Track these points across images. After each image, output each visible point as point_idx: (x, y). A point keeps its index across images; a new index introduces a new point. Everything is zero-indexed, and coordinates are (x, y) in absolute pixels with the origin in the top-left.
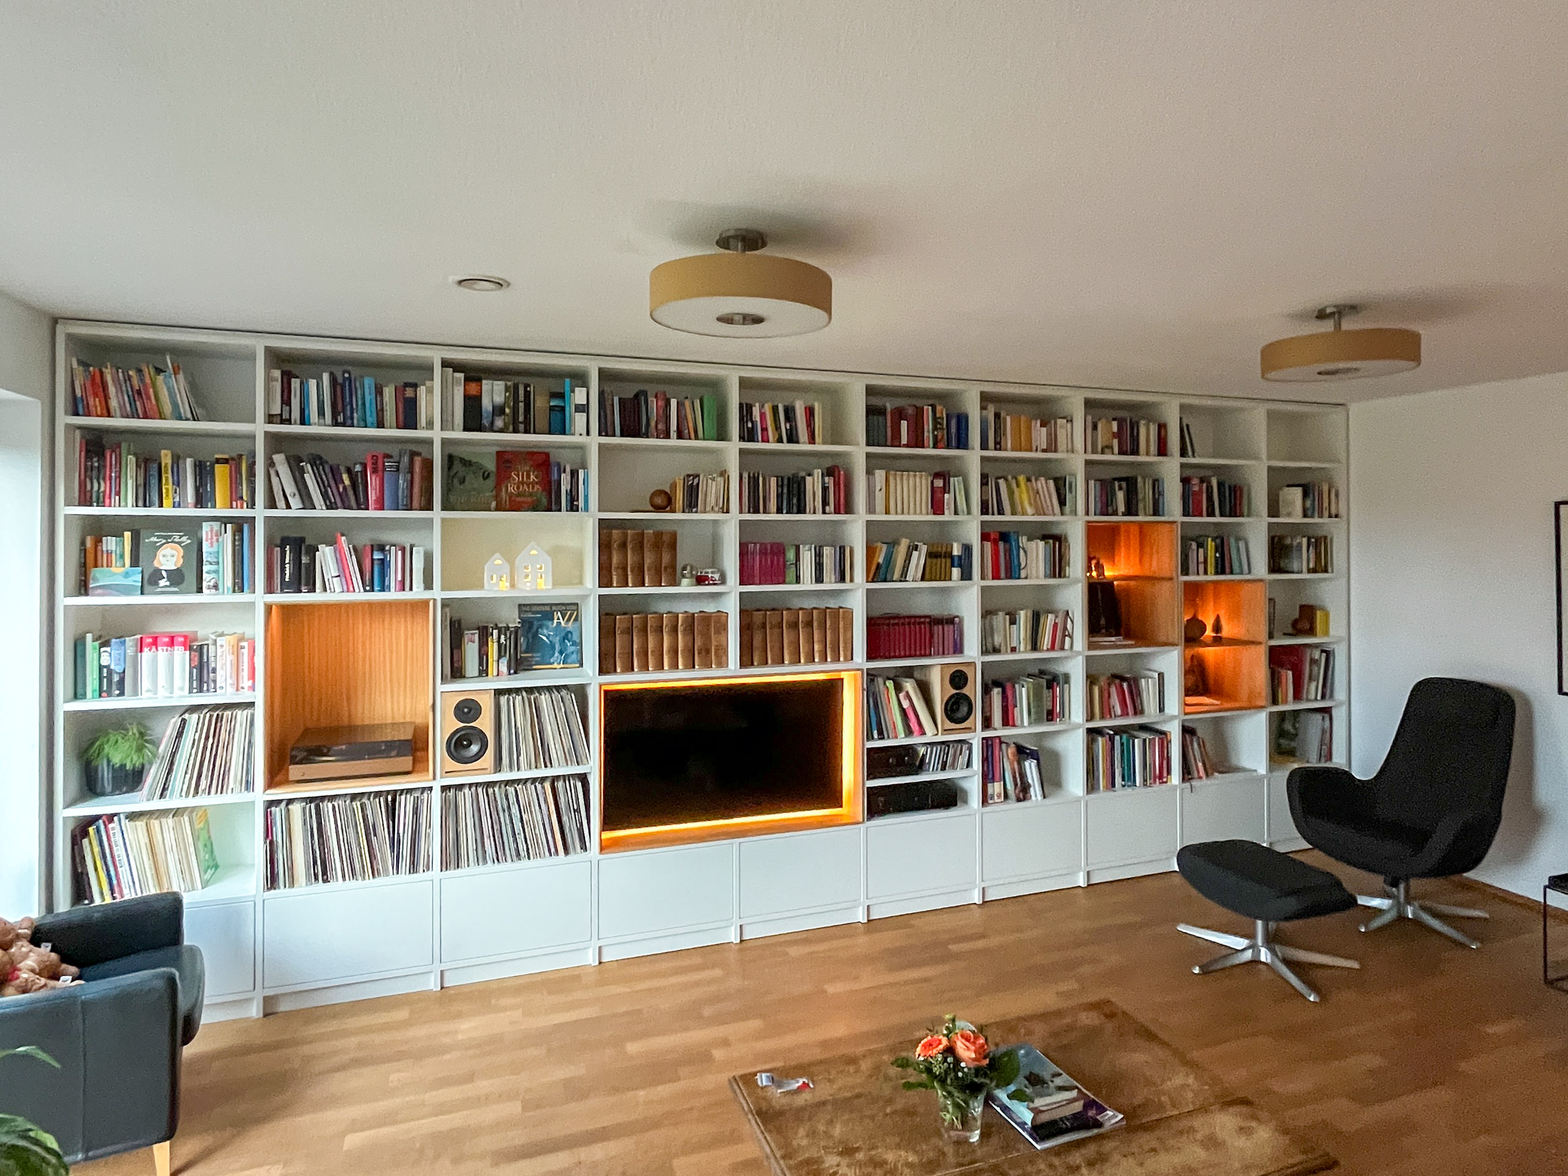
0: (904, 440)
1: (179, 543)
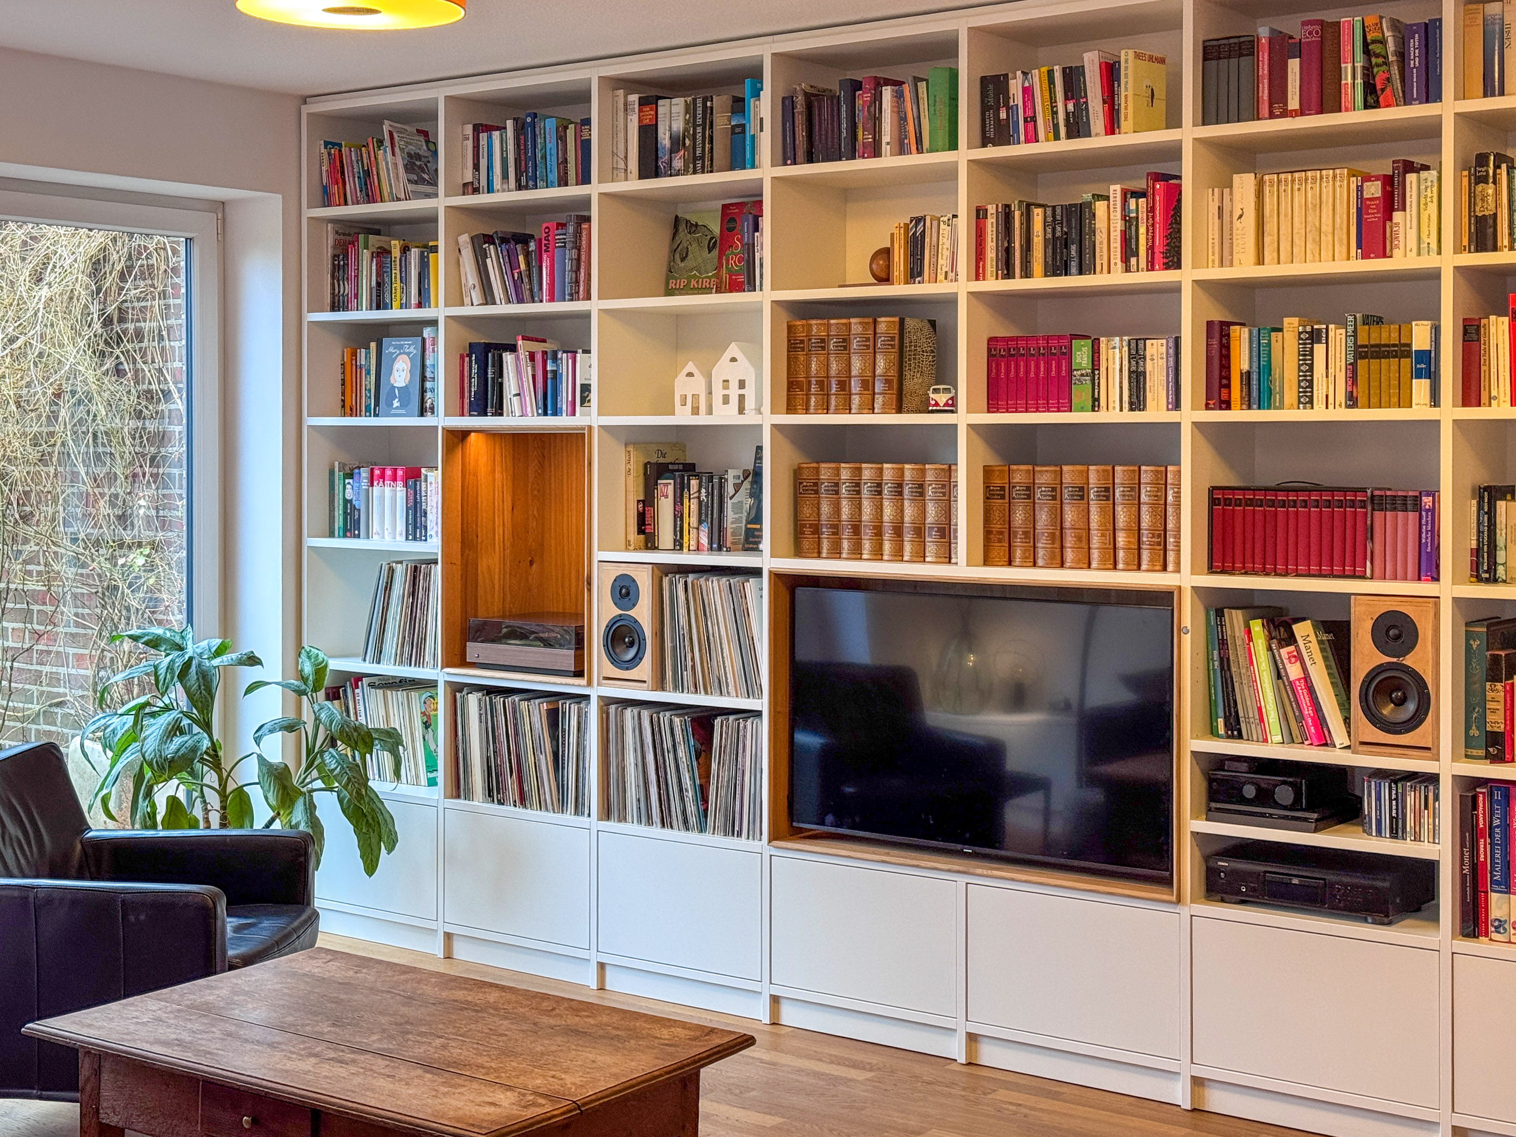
0: (1294, 103)
1: (408, 354)
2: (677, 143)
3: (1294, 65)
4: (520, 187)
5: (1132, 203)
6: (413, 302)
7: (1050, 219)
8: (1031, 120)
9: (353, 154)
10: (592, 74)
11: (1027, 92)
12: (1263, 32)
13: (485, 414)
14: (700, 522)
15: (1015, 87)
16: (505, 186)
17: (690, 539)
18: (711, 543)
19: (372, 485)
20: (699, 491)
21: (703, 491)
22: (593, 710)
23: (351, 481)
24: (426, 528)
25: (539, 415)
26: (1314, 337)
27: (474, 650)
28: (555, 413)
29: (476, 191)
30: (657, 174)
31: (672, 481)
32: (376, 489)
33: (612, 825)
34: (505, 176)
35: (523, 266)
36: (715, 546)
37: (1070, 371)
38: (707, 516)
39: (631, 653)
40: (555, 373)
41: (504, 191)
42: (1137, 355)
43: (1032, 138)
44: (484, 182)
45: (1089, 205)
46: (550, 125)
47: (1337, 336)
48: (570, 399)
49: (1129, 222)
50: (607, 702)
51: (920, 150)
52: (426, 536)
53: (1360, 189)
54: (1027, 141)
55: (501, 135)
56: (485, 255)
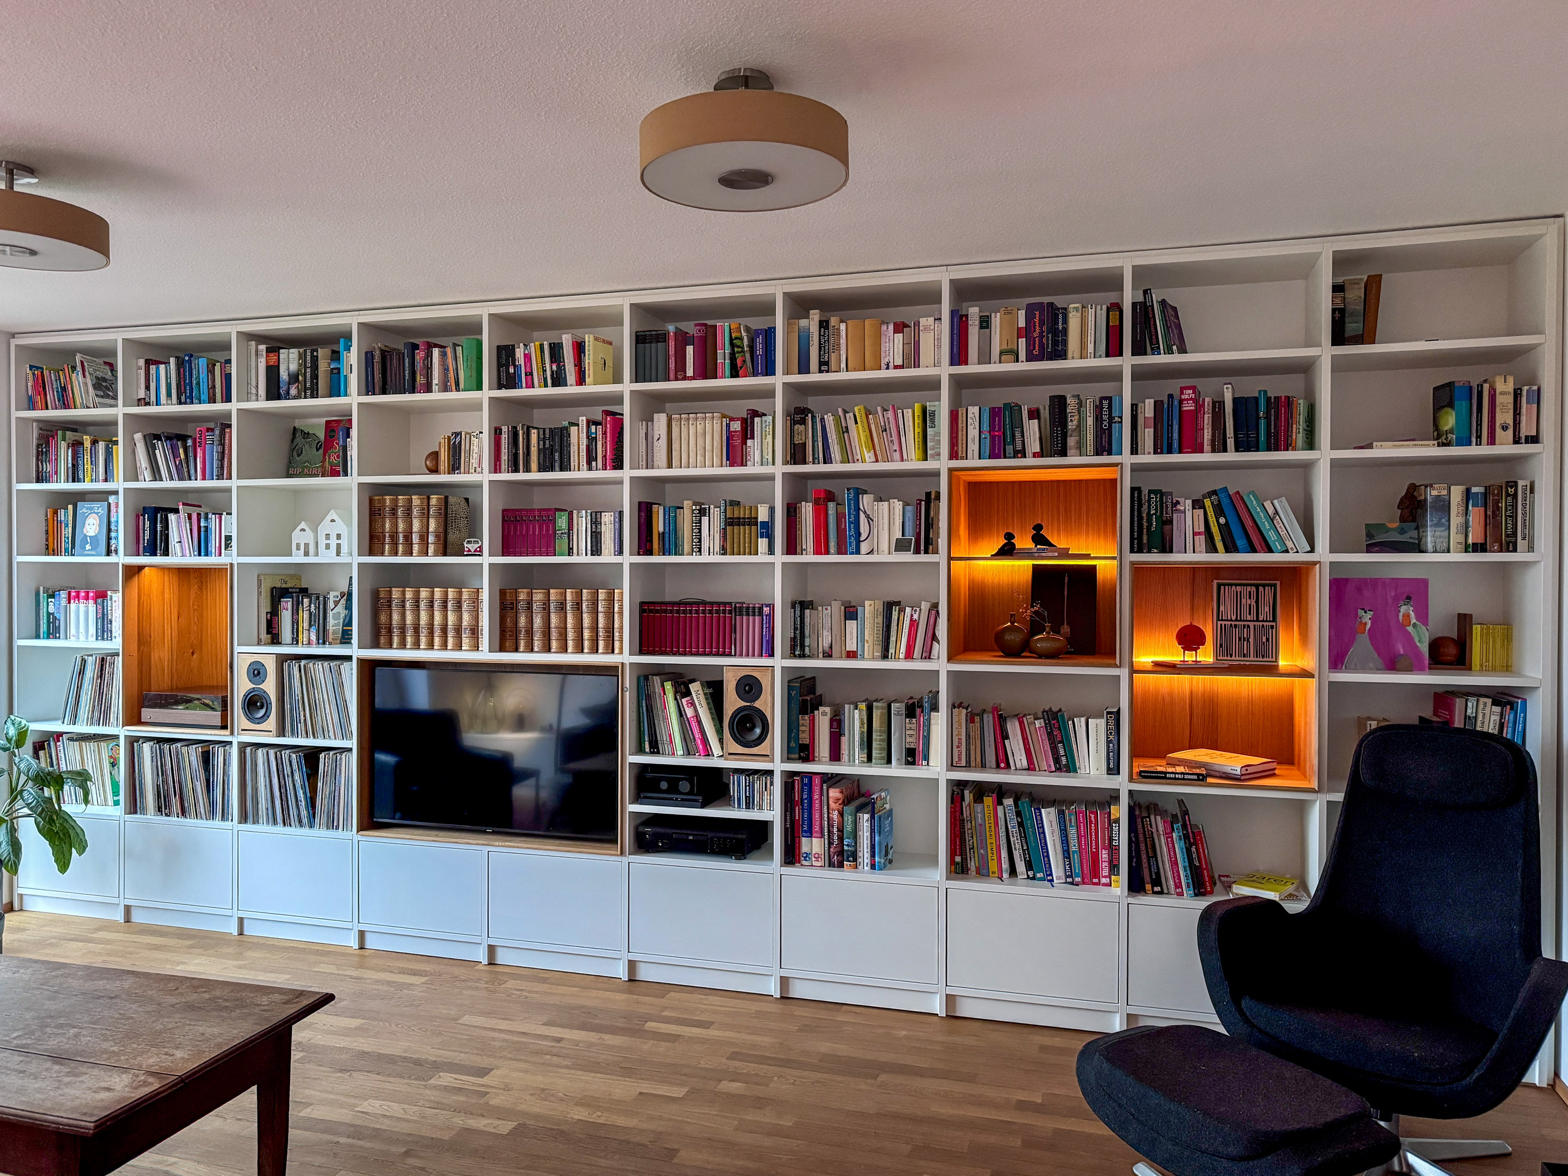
0: (690, 372)
1: (97, 513)
2: (294, 378)
3: (690, 350)
4: (180, 403)
5: (593, 428)
6: (101, 478)
7: (542, 437)
8: (529, 374)
9: (52, 375)
10: (232, 330)
11: (527, 357)
12: (671, 328)
13: (155, 555)
14: (310, 626)
15: (520, 353)
16: (169, 402)
17: (303, 637)
18: (318, 639)
19: (69, 602)
20: (310, 606)
21: (313, 605)
22: (235, 751)
23: (53, 600)
24: (111, 631)
25: (195, 555)
26: (702, 512)
27: (147, 714)
28: (207, 555)
29: (147, 404)
30: (279, 397)
31: (291, 600)
32: (73, 606)
33: (249, 826)
34: (169, 395)
35: (182, 456)
36: (321, 641)
37: (555, 531)
38: (315, 622)
39: (262, 713)
40: (206, 527)
41: (168, 404)
42: (596, 522)
43: (531, 385)
44: (153, 398)
45: (566, 429)
46: (203, 362)
47: (716, 513)
48: (217, 545)
49: (591, 440)
50: (243, 747)
51: (458, 390)
52: (111, 637)
53: (728, 426)
54: (527, 387)
55: (166, 367)
56: (154, 449)
